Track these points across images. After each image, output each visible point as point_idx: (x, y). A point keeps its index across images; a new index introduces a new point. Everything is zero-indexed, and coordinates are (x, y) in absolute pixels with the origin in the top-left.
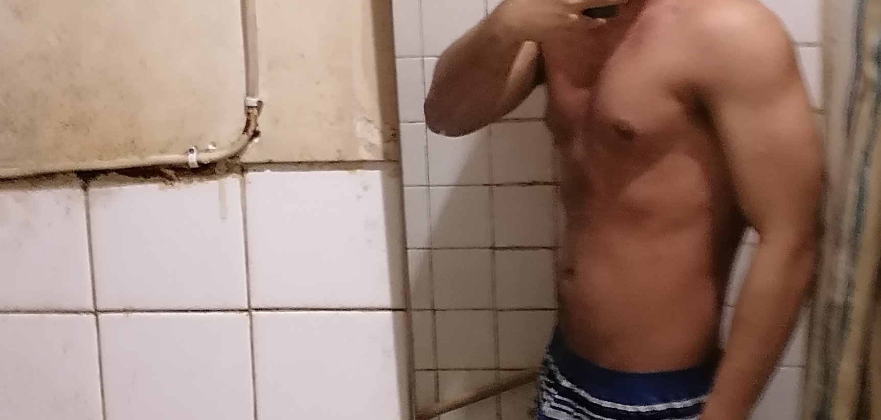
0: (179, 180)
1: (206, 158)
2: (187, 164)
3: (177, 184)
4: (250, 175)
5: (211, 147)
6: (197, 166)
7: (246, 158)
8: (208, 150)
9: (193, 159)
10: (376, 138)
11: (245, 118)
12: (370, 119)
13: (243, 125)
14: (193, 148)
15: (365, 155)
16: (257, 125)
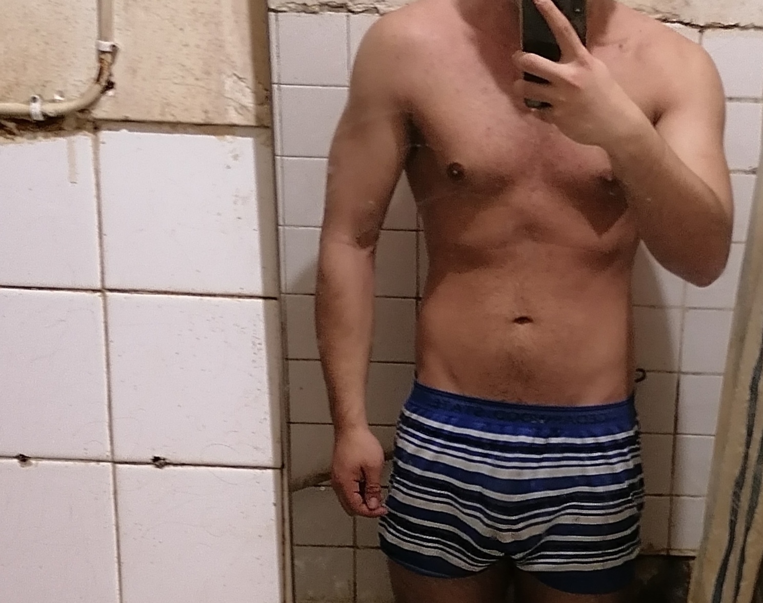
0: (22, 135)
1: (51, 109)
2: (29, 115)
3: (18, 139)
4: (104, 134)
5: (58, 97)
6: (41, 118)
7: (99, 113)
8: (54, 101)
9: (36, 109)
10: (248, 100)
11: (97, 65)
12: (240, 76)
13: (94, 73)
14: (36, 96)
15: (234, 118)
16: (111, 75)
